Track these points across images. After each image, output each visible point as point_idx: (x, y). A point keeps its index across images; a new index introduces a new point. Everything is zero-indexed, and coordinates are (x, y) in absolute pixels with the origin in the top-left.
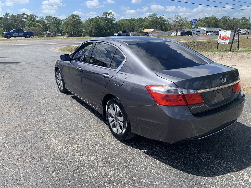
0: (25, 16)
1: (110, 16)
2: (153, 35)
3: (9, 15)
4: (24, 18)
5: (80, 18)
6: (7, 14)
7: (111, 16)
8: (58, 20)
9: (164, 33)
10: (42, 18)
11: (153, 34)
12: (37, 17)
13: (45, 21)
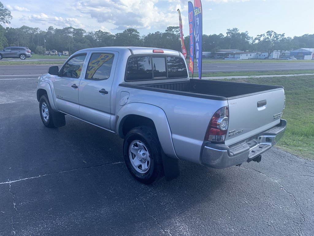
0: (72, 30)
1: (176, 31)
2: (234, 57)
3: (54, 29)
4: (70, 32)
5: (138, 33)
6: (50, 28)
7: (178, 31)
8: (110, 35)
9: (250, 55)
10: (90, 33)
11: (234, 55)
12: (85, 32)
13: (94, 36)
